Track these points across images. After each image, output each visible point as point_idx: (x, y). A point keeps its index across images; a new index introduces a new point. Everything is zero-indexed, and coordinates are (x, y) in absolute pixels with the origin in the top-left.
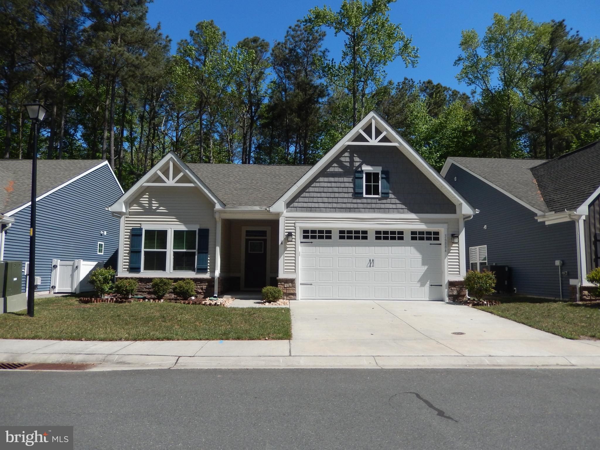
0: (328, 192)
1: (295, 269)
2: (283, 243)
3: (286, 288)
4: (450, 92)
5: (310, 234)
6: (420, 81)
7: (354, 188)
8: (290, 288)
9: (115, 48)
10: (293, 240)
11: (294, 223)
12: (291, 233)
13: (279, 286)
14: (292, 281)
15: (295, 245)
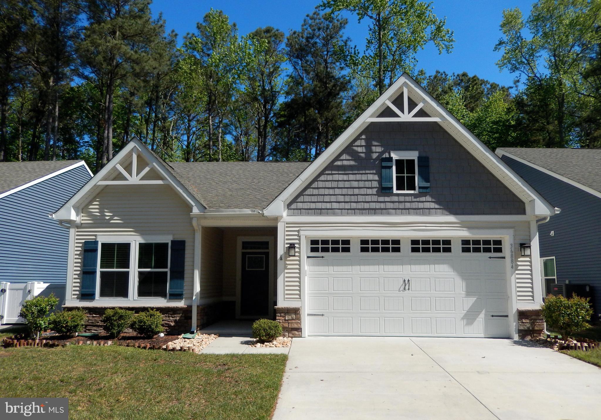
0: (344, 188)
1: (300, 295)
2: (283, 258)
3: (288, 320)
4: (488, 86)
5: (320, 246)
6: (454, 73)
7: (380, 182)
8: (293, 321)
9: (111, 41)
10: (297, 254)
11: (298, 231)
12: (294, 244)
13: (277, 318)
14: (296, 311)
15: (299, 261)
